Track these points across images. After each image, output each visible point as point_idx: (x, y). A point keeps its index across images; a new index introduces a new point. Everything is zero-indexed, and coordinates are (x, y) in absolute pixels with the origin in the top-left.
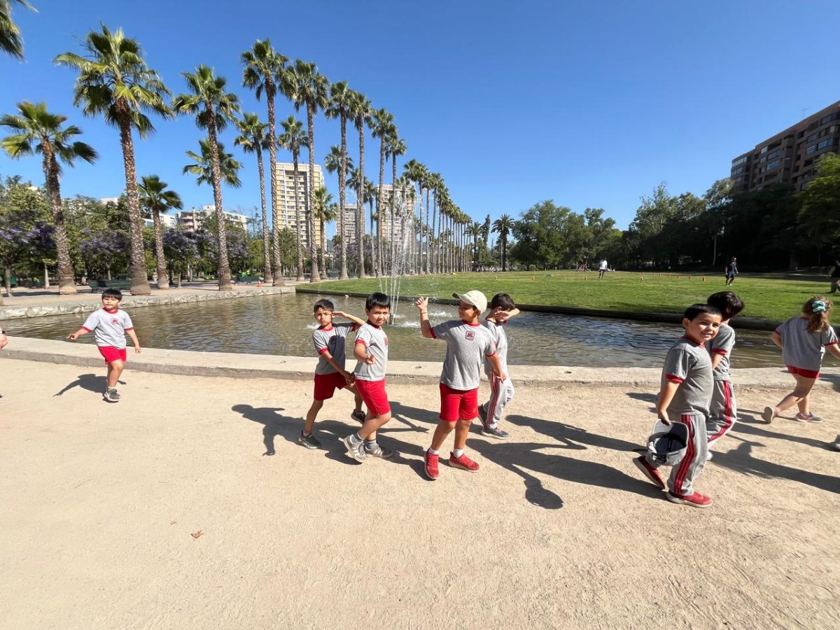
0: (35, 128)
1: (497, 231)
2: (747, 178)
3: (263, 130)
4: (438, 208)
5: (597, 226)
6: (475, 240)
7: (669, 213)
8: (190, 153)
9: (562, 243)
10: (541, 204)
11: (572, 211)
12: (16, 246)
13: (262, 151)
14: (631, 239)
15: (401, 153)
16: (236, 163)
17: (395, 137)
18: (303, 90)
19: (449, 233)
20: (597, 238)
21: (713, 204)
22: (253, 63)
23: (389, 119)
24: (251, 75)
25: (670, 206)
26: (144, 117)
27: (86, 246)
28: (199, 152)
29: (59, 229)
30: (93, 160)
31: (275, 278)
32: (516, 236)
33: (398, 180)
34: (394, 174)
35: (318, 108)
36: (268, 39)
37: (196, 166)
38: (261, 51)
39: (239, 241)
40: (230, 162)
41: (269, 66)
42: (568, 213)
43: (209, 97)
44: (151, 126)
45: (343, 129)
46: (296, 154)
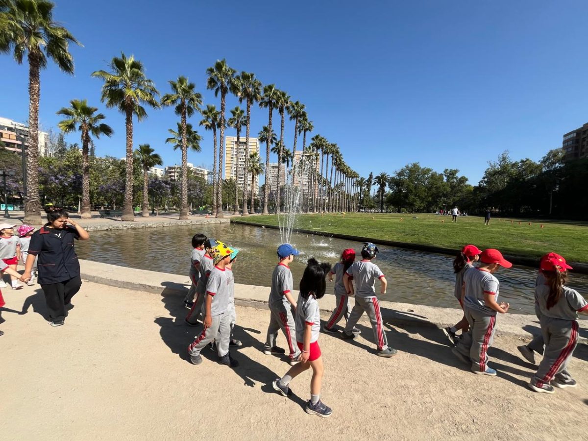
0: (79, 115)
1: (377, 184)
2: (576, 148)
3: (218, 116)
4: (334, 168)
5: (453, 182)
6: (361, 190)
7: (511, 174)
8: (171, 131)
9: (426, 194)
10: (410, 166)
11: (434, 171)
12: (60, 187)
13: (217, 129)
14: (480, 192)
15: (310, 130)
16: (199, 137)
17: (306, 120)
18: (245, 91)
19: (342, 185)
20: (453, 191)
21: (548, 167)
22: (214, 74)
23: (302, 108)
24: (212, 82)
25: (512, 168)
26: (142, 108)
27: (102, 188)
28: (176, 130)
29: (85, 177)
30: (111, 135)
31: (218, 212)
32: (391, 188)
33: (307, 148)
34: (304, 144)
35: (254, 101)
36: (224, 59)
37: (174, 138)
38: (219, 67)
39: (198, 187)
40: (195, 136)
41: (224, 75)
42: (431, 173)
43: (183, 95)
44: (145, 114)
45: (271, 114)
46: (239, 131)
